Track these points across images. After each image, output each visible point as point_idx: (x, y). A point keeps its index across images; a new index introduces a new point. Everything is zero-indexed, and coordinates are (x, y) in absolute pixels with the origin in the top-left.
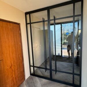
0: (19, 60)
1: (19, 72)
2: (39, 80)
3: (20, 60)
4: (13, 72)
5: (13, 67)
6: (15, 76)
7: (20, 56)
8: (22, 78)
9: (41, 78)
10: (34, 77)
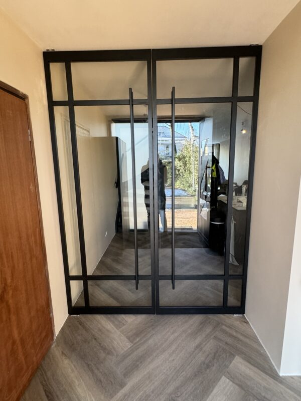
0: (31, 259)
1: (33, 313)
2: (113, 323)
3: (34, 261)
4: (13, 318)
5: (11, 293)
6: (19, 333)
7: (36, 242)
8: (44, 334)
9: (116, 316)
10: (90, 316)
